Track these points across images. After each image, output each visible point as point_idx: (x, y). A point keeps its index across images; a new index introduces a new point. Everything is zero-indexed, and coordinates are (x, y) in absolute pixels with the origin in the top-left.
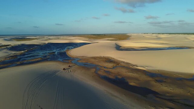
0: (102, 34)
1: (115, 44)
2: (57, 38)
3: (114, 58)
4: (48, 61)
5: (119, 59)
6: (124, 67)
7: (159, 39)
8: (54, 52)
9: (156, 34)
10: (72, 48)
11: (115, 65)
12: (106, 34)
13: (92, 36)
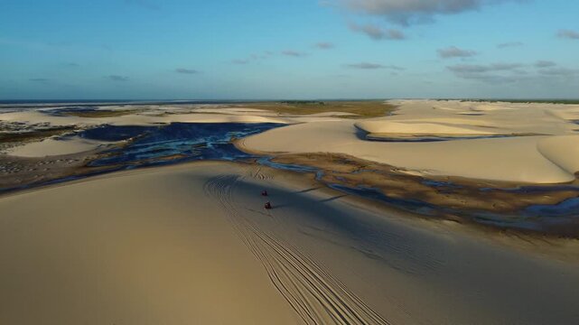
0: (314, 102)
1: (355, 125)
2: (188, 111)
3: (352, 157)
4: (200, 160)
5: (365, 158)
6: (374, 171)
7: (478, 114)
8: (205, 144)
9: (472, 101)
10: (243, 136)
11: (356, 168)
12: (326, 101)
13: (285, 105)
